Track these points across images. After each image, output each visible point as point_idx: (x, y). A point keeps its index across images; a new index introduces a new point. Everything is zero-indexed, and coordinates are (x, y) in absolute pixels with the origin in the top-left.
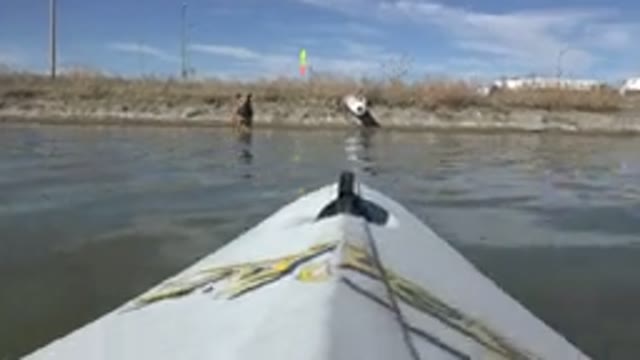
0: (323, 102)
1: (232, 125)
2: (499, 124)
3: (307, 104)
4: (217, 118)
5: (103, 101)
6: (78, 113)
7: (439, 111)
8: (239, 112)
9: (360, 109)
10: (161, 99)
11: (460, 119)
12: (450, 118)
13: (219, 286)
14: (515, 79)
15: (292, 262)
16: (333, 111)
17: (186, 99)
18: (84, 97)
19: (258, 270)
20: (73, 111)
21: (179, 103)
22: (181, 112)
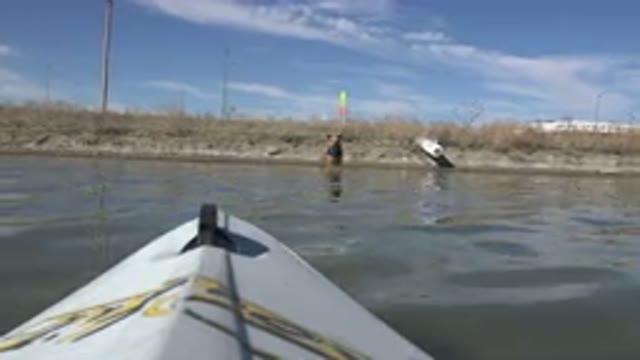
0: (397, 143)
1: (321, 165)
2: (572, 168)
3: (382, 145)
4: (298, 156)
5: (189, 139)
6: (167, 150)
7: (512, 154)
8: (329, 152)
9: (437, 151)
10: (243, 137)
11: (533, 161)
12: (521, 160)
13: (65, 332)
14: (551, 121)
15: (143, 299)
16: (407, 152)
17: (265, 138)
18: (170, 135)
19: (109, 310)
20: (163, 148)
21: (259, 141)
22: (263, 150)
